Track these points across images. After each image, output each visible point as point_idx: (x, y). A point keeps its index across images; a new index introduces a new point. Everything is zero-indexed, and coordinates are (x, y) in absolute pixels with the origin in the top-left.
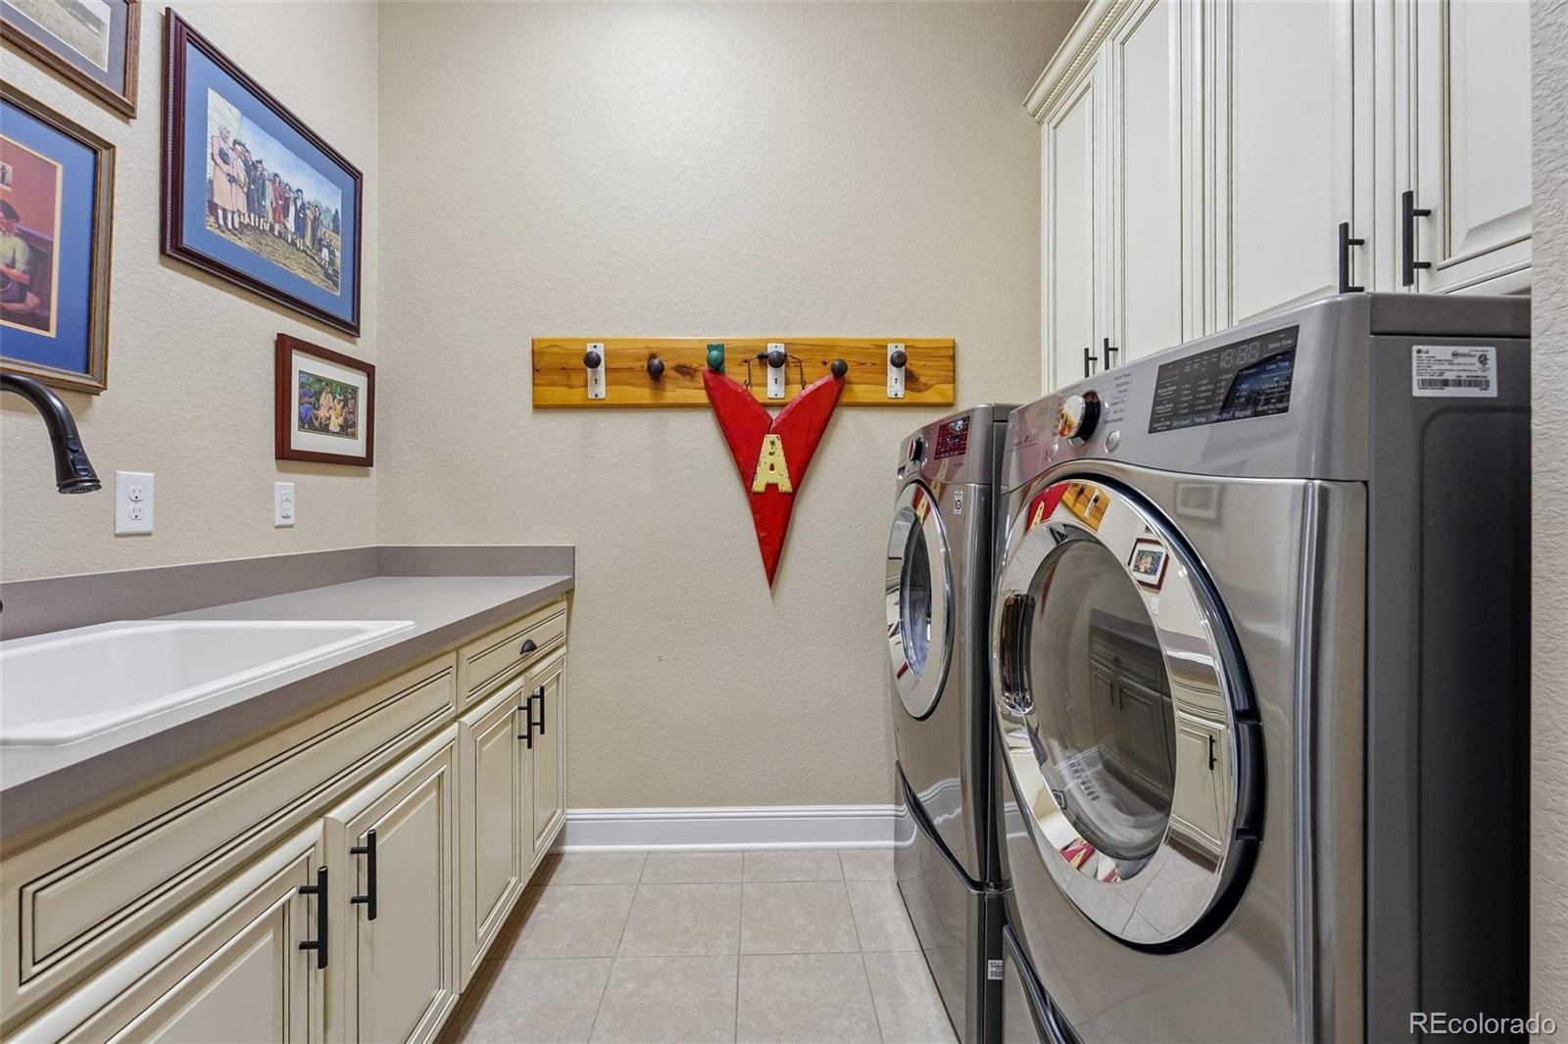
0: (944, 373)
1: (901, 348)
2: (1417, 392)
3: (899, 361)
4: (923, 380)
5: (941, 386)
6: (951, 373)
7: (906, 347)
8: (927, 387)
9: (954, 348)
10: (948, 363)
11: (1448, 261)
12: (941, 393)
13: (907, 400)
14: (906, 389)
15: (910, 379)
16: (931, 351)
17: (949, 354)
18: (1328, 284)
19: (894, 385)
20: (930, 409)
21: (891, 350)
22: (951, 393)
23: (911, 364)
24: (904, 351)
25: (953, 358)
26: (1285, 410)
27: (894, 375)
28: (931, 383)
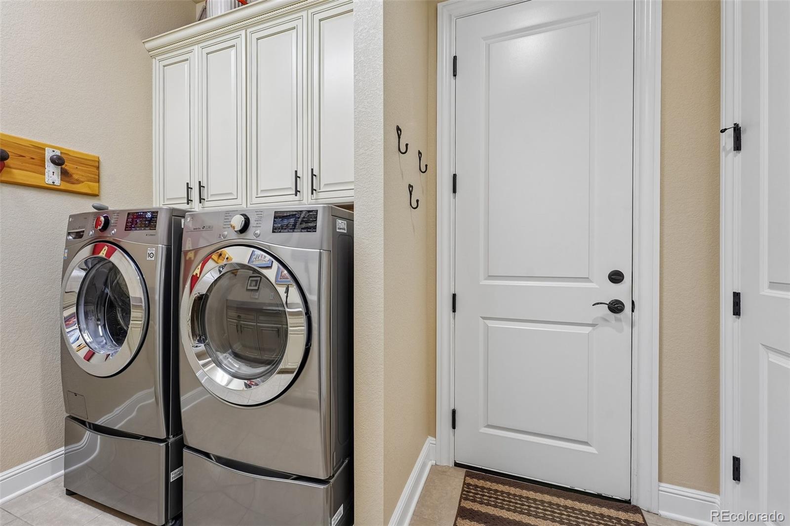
0: (93, 176)
1: (58, 153)
2: (338, 230)
3: (58, 161)
4: (75, 177)
5: (87, 182)
6: (97, 177)
7: (61, 153)
8: (78, 182)
9: (99, 162)
10: (95, 170)
11: (320, 191)
12: (89, 187)
13: (62, 187)
14: (61, 180)
15: (65, 174)
16: (80, 160)
17: (94, 166)
18: (290, 187)
19: (52, 175)
20: (80, 196)
21: (49, 154)
22: (98, 188)
23: (66, 165)
24: (60, 155)
25: (98, 168)
26: (316, 231)
27: (50, 168)
28: (82, 180)
